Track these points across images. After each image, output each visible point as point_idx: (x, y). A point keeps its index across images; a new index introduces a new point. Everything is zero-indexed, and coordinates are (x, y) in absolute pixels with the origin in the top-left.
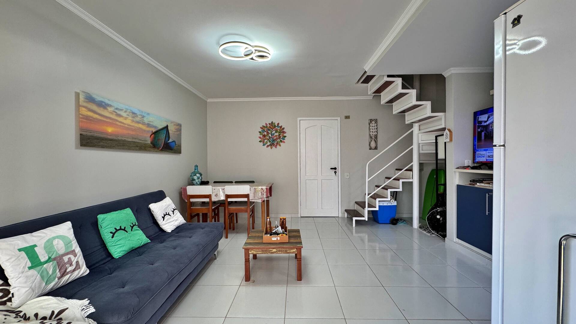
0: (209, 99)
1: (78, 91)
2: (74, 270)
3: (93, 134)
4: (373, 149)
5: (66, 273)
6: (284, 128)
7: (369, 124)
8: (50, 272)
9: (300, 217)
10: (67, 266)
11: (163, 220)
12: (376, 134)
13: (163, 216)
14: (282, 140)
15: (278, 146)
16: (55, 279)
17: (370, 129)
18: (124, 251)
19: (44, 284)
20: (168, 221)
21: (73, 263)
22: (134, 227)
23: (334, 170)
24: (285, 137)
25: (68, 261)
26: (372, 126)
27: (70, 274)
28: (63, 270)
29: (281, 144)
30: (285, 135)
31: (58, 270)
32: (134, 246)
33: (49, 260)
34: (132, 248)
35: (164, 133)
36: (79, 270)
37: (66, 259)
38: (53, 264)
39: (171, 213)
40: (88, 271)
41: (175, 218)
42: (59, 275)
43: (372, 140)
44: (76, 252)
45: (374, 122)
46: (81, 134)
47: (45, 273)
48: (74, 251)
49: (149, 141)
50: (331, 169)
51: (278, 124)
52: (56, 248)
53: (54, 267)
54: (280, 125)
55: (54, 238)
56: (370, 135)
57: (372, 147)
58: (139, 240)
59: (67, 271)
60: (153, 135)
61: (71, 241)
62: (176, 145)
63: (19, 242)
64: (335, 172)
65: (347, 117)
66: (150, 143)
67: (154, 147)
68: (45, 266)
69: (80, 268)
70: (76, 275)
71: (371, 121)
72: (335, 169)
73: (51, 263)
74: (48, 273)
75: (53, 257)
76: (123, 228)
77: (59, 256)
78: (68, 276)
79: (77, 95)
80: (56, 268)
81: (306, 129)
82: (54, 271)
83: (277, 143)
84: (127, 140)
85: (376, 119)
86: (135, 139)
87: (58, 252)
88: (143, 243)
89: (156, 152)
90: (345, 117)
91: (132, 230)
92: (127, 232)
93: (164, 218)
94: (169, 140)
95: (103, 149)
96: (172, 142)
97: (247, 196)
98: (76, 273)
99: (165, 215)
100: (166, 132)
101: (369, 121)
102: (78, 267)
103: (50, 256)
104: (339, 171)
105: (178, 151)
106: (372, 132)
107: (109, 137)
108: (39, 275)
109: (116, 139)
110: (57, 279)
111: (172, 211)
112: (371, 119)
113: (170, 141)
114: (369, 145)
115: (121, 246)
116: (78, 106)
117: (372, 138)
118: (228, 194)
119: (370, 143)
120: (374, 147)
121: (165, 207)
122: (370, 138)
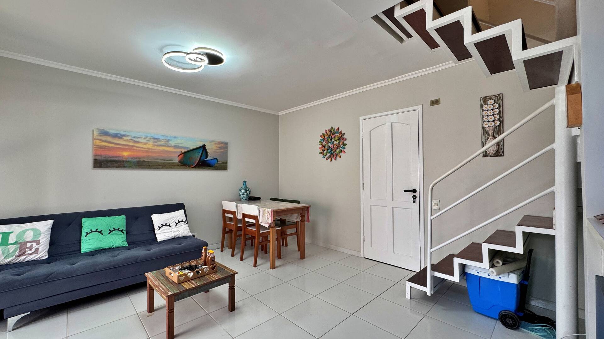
0: (279, 112)
1: (93, 129)
2: (31, 254)
3: (108, 158)
4: (491, 156)
5: (24, 254)
6: (344, 134)
7: (482, 106)
8: (11, 251)
9: (363, 257)
10: (27, 250)
11: (159, 230)
12: (497, 125)
13: (160, 225)
14: (342, 150)
15: (338, 158)
16: (13, 257)
17: (483, 116)
18: (90, 248)
19: (3, 258)
20: (165, 231)
21: (33, 249)
22: (114, 232)
23: (413, 194)
24: (346, 145)
25: (30, 247)
26: (488, 110)
27: (27, 256)
28: (22, 252)
29: (342, 154)
30: (345, 142)
31: (18, 251)
32: (101, 246)
33: (16, 243)
34: (99, 248)
35: (199, 152)
36: (36, 254)
37: (29, 245)
38: (16, 246)
39: (173, 225)
40: (47, 257)
41: (175, 230)
42: (17, 254)
43: (488, 138)
44: (41, 242)
45: (493, 101)
46: (94, 159)
47: (7, 251)
48: (39, 240)
49: (176, 160)
50: (405, 191)
51: (338, 129)
52: (25, 236)
53: (16, 248)
54: (340, 131)
55: (29, 230)
56: (483, 128)
57: (488, 152)
59: (26, 253)
60: (182, 155)
61: (41, 233)
62: (218, 162)
63: (4, 229)
64: (414, 197)
65: (436, 102)
66: (177, 162)
67: (182, 165)
68: (9, 246)
69: (38, 253)
71: (485, 100)
72: (414, 191)
73: (15, 245)
74: (9, 251)
75: (19, 242)
76: (99, 230)
77: (25, 242)
78: (24, 257)
79: (93, 131)
80: (17, 250)
81: (370, 132)
82: (15, 251)
83: (337, 154)
84: (146, 161)
85: (499, 95)
86: (158, 159)
87: (25, 239)
88: (115, 246)
89: (186, 169)
90: (431, 103)
91: (109, 234)
92: (102, 234)
93: (160, 228)
94: (207, 157)
96: (212, 159)
97: (255, 218)
98: (33, 256)
99: (162, 225)
100: (201, 152)
101: (482, 101)
102: (37, 252)
103: (17, 241)
104: (420, 194)
105: (223, 167)
106: (488, 121)
107: (124, 159)
108: (1, 251)
110: (14, 256)
111: (176, 223)
112: (486, 97)
113: (209, 158)
115: (90, 245)
116: (94, 139)
117: (488, 135)
118: (245, 213)
119: (484, 144)
120: (492, 152)
121: (167, 218)
122: (484, 135)
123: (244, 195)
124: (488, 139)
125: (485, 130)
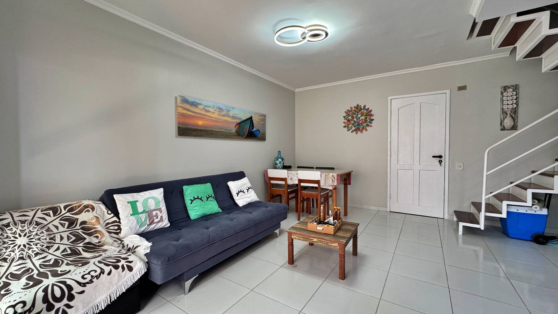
0: (297, 89)
1: (177, 96)
2: (159, 222)
3: (188, 126)
4: (507, 130)
5: (153, 223)
6: (371, 111)
7: (502, 93)
8: (143, 220)
9: (389, 211)
10: (154, 218)
11: (237, 196)
12: (514, 107)
13: (238, 192)
14: (369, 124)
15: (364, 131)
16: (145, 225)
17: (502, 101)
18: (198, 215)
19: (139, 227)
20: (242, 197)
21: (158, 217)
22: (209, 198)
23: (439, 159)
24: (373, 120)
25: (156, 215)
26: (507, 96)
27: (155, 224)
28: (151, 221)
29: (367, 128)
30: (372, 118)
31: (148, 220)
32: (206, 212)
33: (144, 212)
34: (205, 214)
35: (248, 123)
36: (162, 222)
37: (154, 213)
38: (145, 215)
39: (245, 191)
40: (169, 225)
41: (248, 195)
42: (148, 223)
44: (162, 209)
45: (512, 90)
46: (178, 127)
47: (140, 220)
48: (161, 208)
49: (234, 130)
50: (433, 157)
51: (365, 106)
52: (149, 205)
53: (146, 217)
54: (366, 108)
55: (149, 198)
56: (502, 109)
57: (506, 126)
58: (211, 209)
59: (154, 221)
60: (238, 125)
61: (160, 201)
62: (260, 133)
63: (129, 198)
64: (440, 162)
65: (461, 88)
66: (235, 132)
67: (238, 136)
68: (140, 215)
69: (163, 221)
70: (160, 225)
71: (505, 88)
72: (441, 157)
73: (145, 214)
74: (141, 220)
75: (146, 210)
76: (200, 197)
77: (150, 210)
78: (154, 225)
79: (176, 98)
80: (147, 218)
81: (398, 109)
82: (145, 220)
83: (363, 128)
84: (214, 130)
85: (516, 85)
86: (222, 129)
87: (150, 208)
88: (214, 211)
89: (240, 139)
90: (458, 89)
91: (207, 200)
92: (203, 201)
93: (238, 194)
94: (253, 129)
95: (194, 137)
96: (256, 130)
97: (318, 182)
98: (160, 224)
99: (239, 192)
100: (250, 122)
101: (502, 89)
102: (162, 220)
103: (145, 209)
104: (446, 160)
105: (263, 138)
106: (508, 104)
107: (199, 128)
108: (136, 220)
109: (206, 129)
110: (147, 225)
111: (247, 189)
112: (505, 86)
113: (254, 129)
114: (501, 124)
115: (196, 211)
116: (177, 106)
117: (507, 114)
118: (301, 178)
119: (503, 121)
120: (509, 127)
121: (241, 185)
122: (502, 114)
123: (281, 164)
124: (506, 117)
125: (504, 111)
